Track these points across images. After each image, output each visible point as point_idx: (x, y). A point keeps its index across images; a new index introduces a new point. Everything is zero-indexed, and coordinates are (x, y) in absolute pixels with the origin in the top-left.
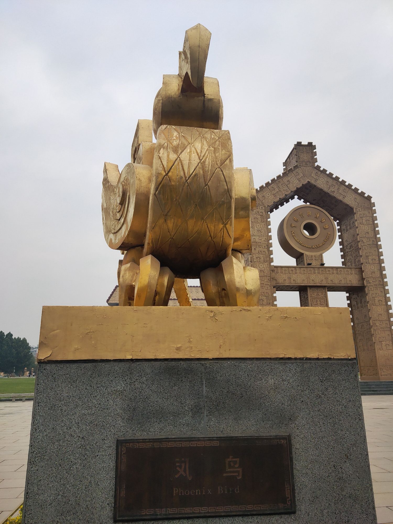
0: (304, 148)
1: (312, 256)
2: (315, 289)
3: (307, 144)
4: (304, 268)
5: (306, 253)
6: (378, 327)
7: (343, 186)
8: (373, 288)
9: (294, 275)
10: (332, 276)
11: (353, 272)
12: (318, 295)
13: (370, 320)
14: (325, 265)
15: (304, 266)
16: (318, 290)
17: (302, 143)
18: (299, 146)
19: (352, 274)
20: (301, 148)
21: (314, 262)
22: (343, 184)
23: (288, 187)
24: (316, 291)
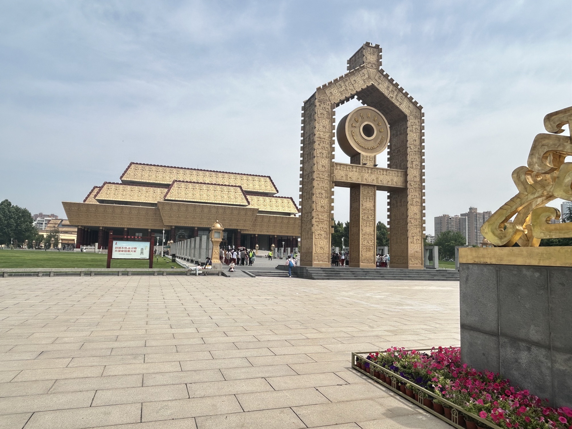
0: (372, 50)
1: (367, 157)
2: (366, 187)
3: (375, 46)
4: (360, 167)
5: (362, 153)
6: (412, 224)
7: (401, 93)
8: (413, 190)
9: (350, 173)
10: (382, 177)
11: (399, 175)
12: (368, 193)
13: (407, 218)
14: (377, 166)
15: (359, 165)
16: (369, 188)
17: (370, 44)
18: (367, 46)
20: (369, 48)
21: (368, 163)
22: (401, 92)
23: (353, 86)
24: (367, 189)
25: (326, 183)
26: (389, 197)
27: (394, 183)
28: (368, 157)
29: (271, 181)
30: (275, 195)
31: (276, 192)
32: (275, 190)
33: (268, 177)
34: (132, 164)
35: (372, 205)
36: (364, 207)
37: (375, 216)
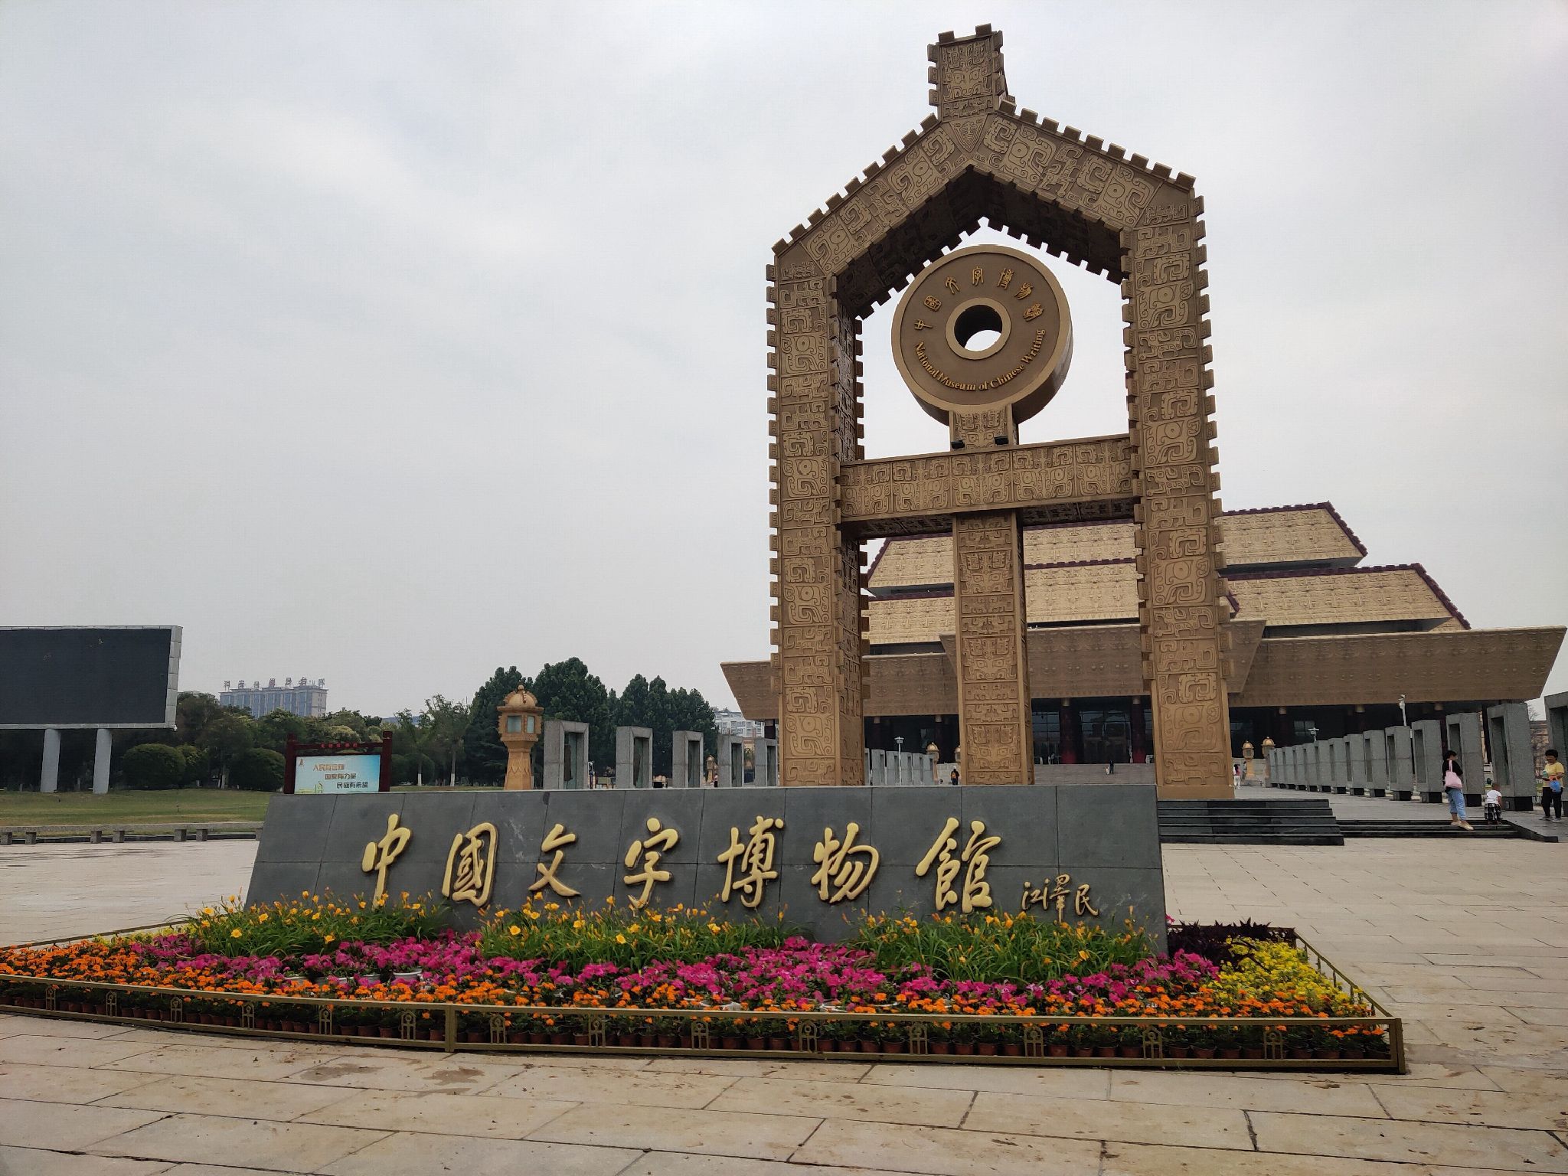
0: (965, 49)
1: (975, 418)
3: (974, 33)
4: (942, 460)
5: (956, 409)
6: (1169, 630)
7: (1095, 158)
8: (1165, 503)
9: (906, 486)
11: (1106, 453)
12: (982, 539)
16: (988, 524)
17: (957, 36)
18: (944, 46)
20: (954, 52)
21: (982, 437)
22: (1094, 153)
23: (902, 199)
25: (816, 534)
27: (1087, 489)
28: (980, 418)
29: (1336, 517)
30: (1359, 566)
31: (1360, 555)
32: (1353, 547)
33: (1321, 506)
36: (971, 592)
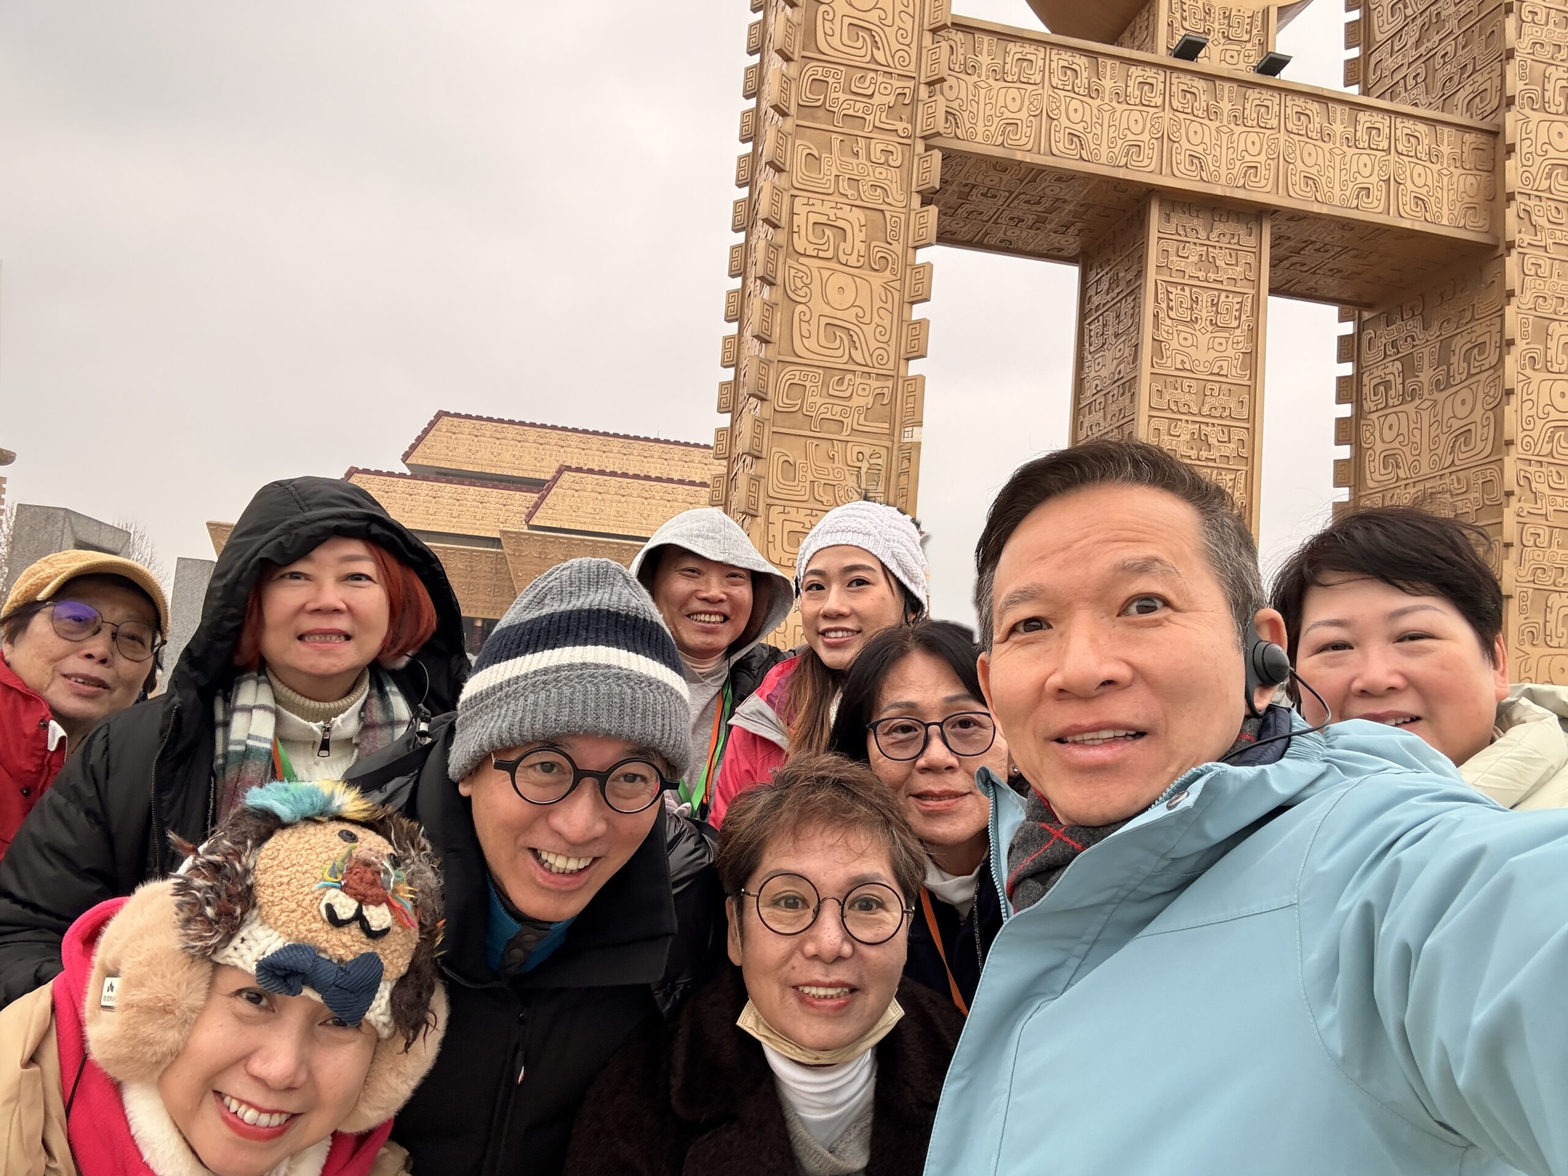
4: (1151, 71)
6: (1539, 505)
8: (1546, 264)
9: (1075, 104)
10: (1320, 151)
11: (1445, 149)
12: (1208, 261)
13: (1506, 459)
14: (1286, 75)
15: (1147, 55)
16: (1216, 233)
19: (1434, 156)
21: (1216, 42)
24: (1203, 234)
25: (877, 155)
26: (1347, 349)
27: (1408, 206)
34: (441, 415)
35: (1232, 349)
36: (1169, 365)
37: (1252, 431)
